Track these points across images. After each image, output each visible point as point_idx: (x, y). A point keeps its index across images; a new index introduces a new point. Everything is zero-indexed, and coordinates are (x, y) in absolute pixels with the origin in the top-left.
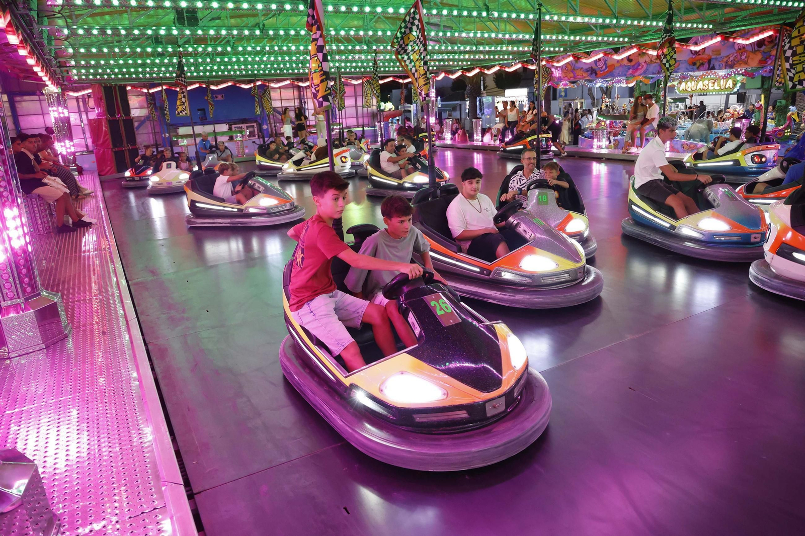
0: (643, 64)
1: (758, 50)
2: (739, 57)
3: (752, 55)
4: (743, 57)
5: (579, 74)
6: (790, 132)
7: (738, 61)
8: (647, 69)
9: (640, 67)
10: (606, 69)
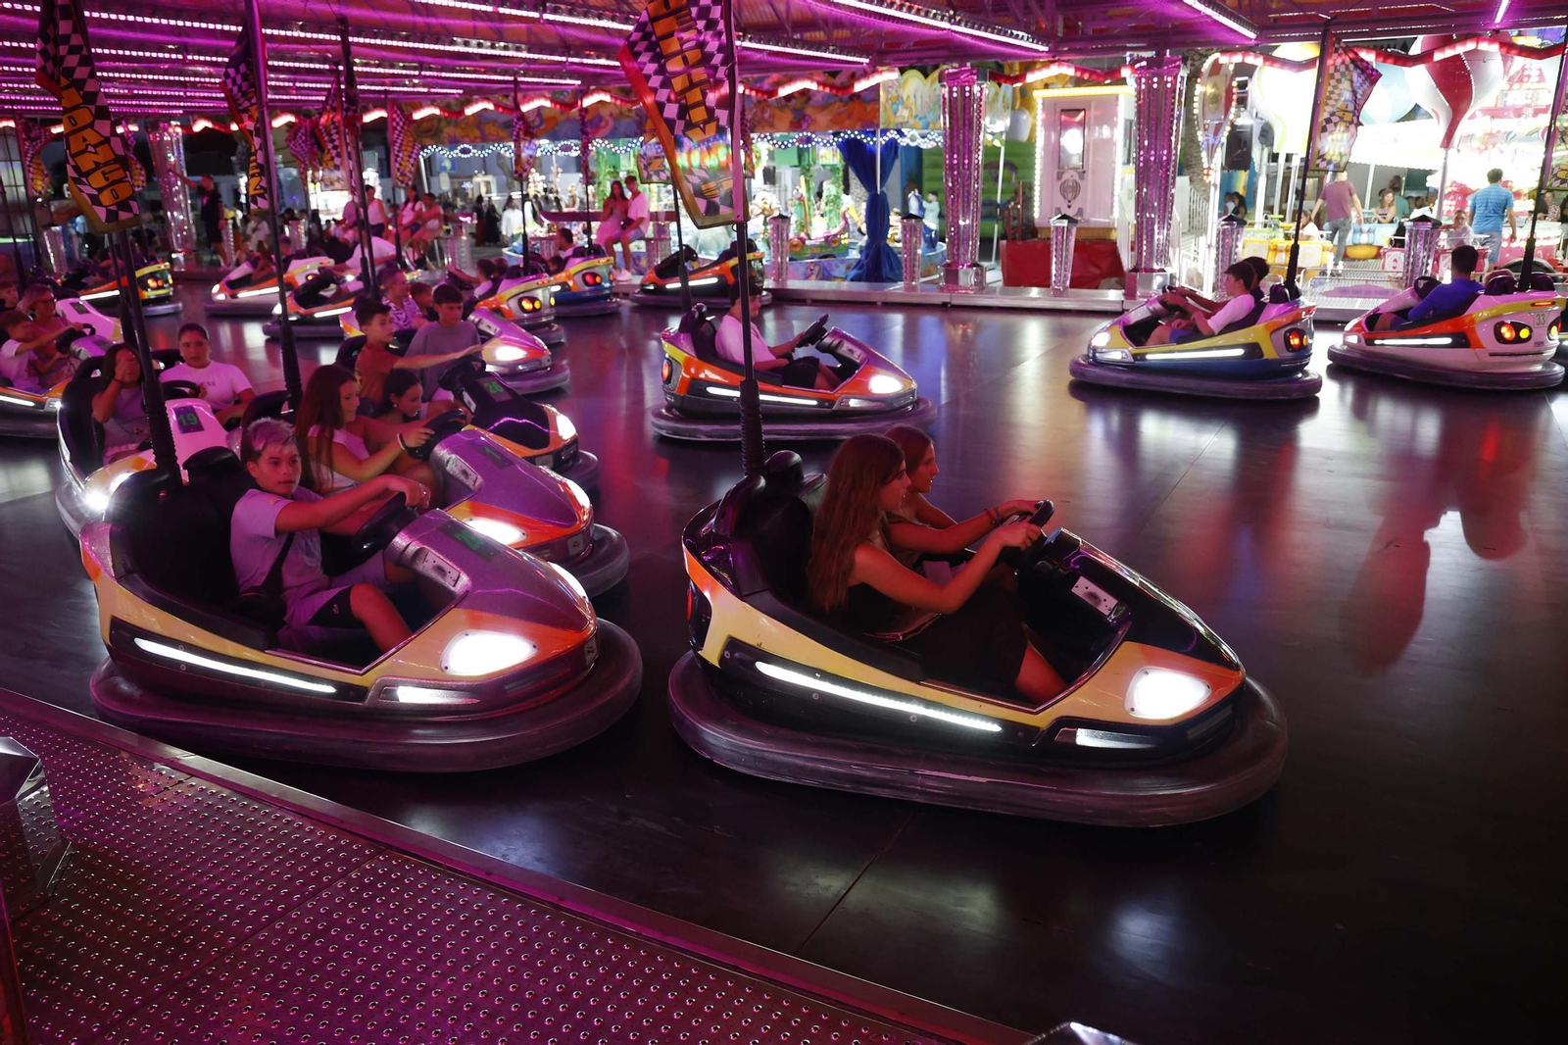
0: (608, 118)
1: (786, 106)
2: (759, 114)
3: (778, 113)
4: (767, 115)
5: (493, 132)
6: (849, 238)
7: (759, 122)
8: (615, 128)
9: (603, 124)
10: (541, 123)
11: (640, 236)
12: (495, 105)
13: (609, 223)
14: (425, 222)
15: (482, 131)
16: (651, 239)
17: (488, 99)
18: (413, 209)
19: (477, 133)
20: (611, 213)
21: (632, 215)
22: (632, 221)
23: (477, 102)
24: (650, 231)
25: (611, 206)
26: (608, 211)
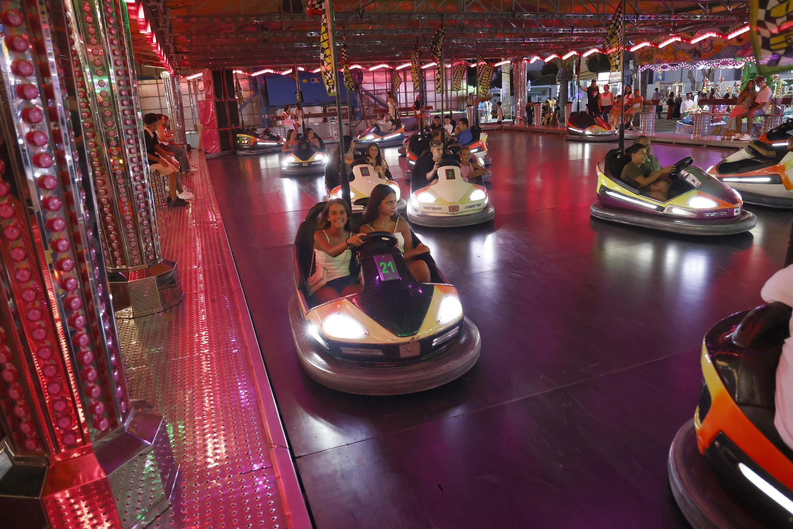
5: (681, 56)
10: (711, 50)
11: (762, 113)
12: (682, 39)
13: (741, 106)
14: (633, 105)
15: (675, 56)
16: (768, 116)
17: (678, 36)
18: (628, 97)
19: (673, 57)
20: (744, 100)
21: (758, 100)
22: (758, 104)
23: (672, 37)
24: (768, 110)
25: (744, 95)
26: (742, 98)
